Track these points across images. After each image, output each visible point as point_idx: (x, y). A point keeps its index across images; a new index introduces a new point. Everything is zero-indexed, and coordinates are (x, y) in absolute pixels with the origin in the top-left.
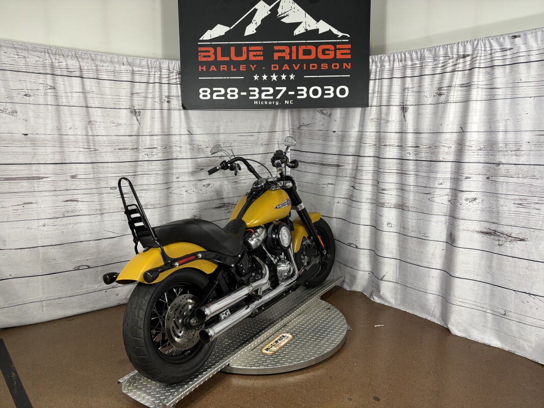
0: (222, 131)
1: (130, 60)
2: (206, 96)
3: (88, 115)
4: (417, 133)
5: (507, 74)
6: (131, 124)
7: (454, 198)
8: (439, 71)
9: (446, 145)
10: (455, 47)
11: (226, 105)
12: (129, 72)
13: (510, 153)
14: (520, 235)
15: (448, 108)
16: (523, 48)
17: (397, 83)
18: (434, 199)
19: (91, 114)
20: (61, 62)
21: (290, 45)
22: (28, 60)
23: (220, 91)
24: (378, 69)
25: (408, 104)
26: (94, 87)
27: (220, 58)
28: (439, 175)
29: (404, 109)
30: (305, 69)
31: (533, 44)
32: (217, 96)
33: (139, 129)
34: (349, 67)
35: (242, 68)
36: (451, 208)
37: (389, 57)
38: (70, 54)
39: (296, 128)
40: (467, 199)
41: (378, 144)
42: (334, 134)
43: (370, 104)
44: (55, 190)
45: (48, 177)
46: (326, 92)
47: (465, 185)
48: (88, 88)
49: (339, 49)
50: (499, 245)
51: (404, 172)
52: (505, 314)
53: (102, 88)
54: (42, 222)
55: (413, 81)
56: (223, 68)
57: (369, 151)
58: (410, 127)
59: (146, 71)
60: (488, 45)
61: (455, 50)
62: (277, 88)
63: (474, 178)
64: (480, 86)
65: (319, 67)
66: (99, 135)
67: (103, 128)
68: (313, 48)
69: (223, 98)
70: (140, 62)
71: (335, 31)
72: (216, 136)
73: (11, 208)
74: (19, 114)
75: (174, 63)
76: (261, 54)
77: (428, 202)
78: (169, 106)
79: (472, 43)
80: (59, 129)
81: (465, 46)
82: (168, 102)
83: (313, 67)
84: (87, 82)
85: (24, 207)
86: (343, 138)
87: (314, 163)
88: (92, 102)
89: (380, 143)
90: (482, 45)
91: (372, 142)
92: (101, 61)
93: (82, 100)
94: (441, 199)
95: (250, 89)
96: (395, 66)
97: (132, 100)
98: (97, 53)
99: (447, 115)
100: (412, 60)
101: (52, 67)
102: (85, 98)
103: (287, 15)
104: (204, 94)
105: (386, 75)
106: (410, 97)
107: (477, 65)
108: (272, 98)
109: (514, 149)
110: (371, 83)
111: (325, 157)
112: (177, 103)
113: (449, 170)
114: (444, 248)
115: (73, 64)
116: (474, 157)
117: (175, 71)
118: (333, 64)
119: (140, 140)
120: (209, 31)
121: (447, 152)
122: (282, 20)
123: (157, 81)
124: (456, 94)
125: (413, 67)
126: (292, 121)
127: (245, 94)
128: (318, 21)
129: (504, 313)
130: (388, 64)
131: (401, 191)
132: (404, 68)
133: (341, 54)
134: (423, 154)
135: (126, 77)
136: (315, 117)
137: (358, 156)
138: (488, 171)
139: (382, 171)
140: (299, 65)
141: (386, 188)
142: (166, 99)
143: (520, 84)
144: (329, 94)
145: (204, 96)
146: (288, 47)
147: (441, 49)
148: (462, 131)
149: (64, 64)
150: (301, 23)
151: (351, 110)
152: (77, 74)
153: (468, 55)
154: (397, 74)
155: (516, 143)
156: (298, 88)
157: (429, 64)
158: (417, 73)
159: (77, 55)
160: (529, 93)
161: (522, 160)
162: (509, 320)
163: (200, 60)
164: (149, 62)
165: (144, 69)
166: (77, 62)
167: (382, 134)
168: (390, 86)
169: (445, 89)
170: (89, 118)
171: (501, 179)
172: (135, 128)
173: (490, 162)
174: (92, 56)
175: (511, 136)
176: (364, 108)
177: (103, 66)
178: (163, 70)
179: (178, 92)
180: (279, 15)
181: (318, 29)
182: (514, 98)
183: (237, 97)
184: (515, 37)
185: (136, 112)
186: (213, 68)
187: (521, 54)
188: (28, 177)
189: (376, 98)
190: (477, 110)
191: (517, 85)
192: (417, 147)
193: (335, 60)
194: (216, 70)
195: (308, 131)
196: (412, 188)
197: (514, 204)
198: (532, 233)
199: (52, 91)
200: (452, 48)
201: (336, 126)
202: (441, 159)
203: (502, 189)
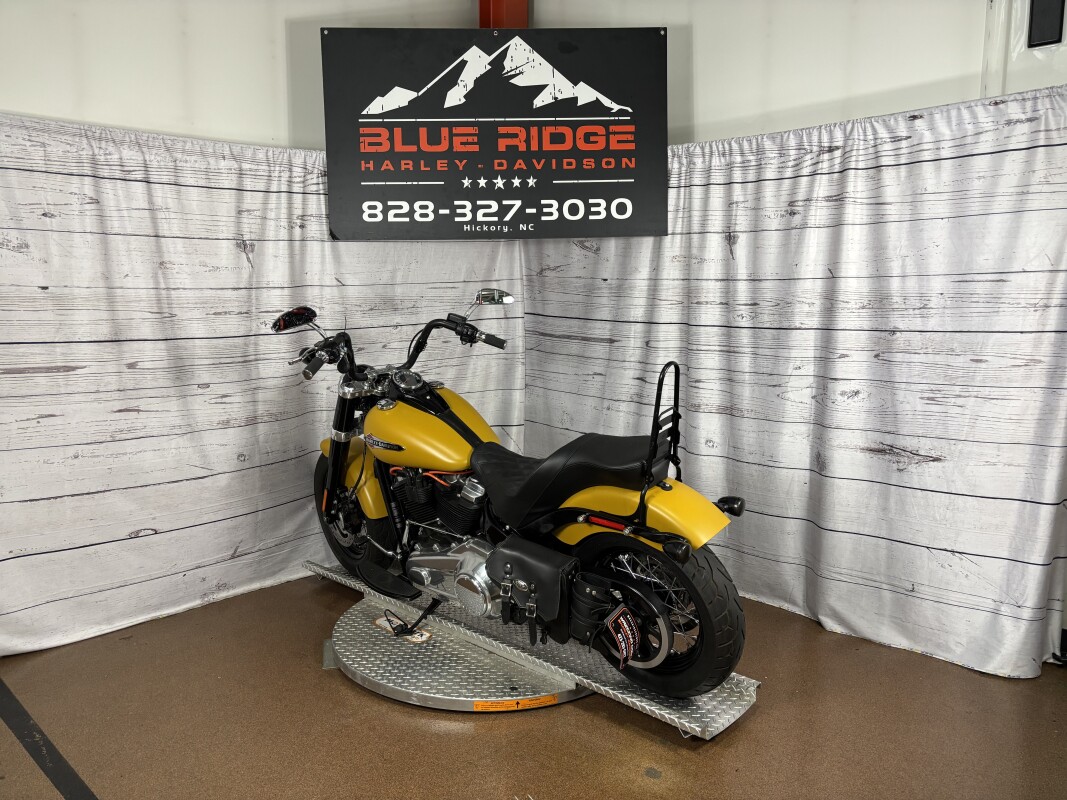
0: (399, 280)
1: (236, 150)
2: (375, 216)
3: (159, 250)
4: (754, 280)
5: (903, 179)
6: (238, 268)
7: (821, 391)
8: (789, 173)
9: (804, 300)
10: (815, 133)
11: (411, 232)
12: (233, 171)
13: (911, 312)
14: (933, 452)
15: (807, 237)
16: (928, 136)
17: (717, 195)
18: (788, 395)
19: (164, 249)
20: (110, 154)
21: (527, 126)
22: (49, 149)
23: (400, 207)
24: (684, 169)
25: (738, 228)
26: (169, 200)
27: (399, 147)
28: (794, 353)
29: (730, 238)
30: (554, 167)
31: (945, 130)
32: (396, 216)
33: (251, 277)
34: (632, 165)
35: (441, 165)
36: (817, 409)
37: (703, 148)
38: (127, 139)
39: (535, 274)
40: (843, 394)
41: (686, 302)
42: (604, 284)
43: (670, 231)
44: (98, 392)
45: (85, 367)
46: (593, 209)
47: (841, 369)
48: (159, 201)
49: (615, 133)
50: (899, 470)
51: (732, 349)
52: (913, 590)
53: (185, 202)
54: (71, 451)
55: (745, 190)
56: (407, 165)
57: (669, 313)
58: (742, 270)
59: (264, 171)
60: (869, 132)
61: (815, 139)
62: (505, 202)
63: (856, 356)
64: (859, 200)
65: (580, 164)
66: (178, 289)
67: (185, 276)
68: (567, 131)
69: (407, 220)
70: (254, 153)
71: (606, 102)
72: (389, 288)
73: (16, 425)
74: (31, 249)
75: (314, 156)
76: (476, 140)
77: (776, 400)
78: (303, 234)
79: (842, 127)
80: (107, 277)
81: (831, 132)
82: (302, 227)
83: (570, 164)
84: (157, 190)
85: (38, 422)
86: (621, 290)
87: (569, 337)
88: (166, 226)
89: (690, 299)
90: (861, 131)
91: (675, 298)
92: (184, 151)
93: (148, 222)
94: (799, 395)
95: (456, 203)
96: (713, 164)
97: (238, 223)
98: (175, 137)
99: (805, 249)
100: (742, 154)
101: (94, 162)
102: (154, 220)
103: (521, 73)
104: (371, 211)
105: (698, 179)
106: (743, 218)
107: (853, 165)
108: (496, 219)
109: (918, 305)
110: (672, 193)
111: (589, 325)
112: (318, 228)
113: (812, 344)
114: (807, 480)
115: (131, 156)
116: (852, 319)
117: (316, 171)
118: (605, 160)
119: (253, 296)
120: (379, 98)
121: (807, 311)
122: (512, 81)
123: (284, 188)
124: (819, 214)
125: (745, 166)
126: (528, 261)
127: (447, 212)
128: (575, 84)
129: (910, 588)
130: (701, 160)
131: (728, 382)
132: (730, 167)
133: (618, 142)
134: (766, 316)
135: (229, 181)
136: (571, 256)
137: (650, 323)
138: (877, 343)
139: (695, 347)
140: (543, 161)
141: (703, 377)
142: (299, 222)
143: (925, 197)
144: (599, 213)
145: (370, 216)
146: (523, 130)
147: (792, 136)
148: (832, 276)
149: (116, 157)
150: (546, 86)
151: (635, 240)
152: (140, 176)
153: (837, 148)
154: (718, 177)
155: (921, 296)
156: (543, 202)
157: (772, 161)
158: (751, 176)
159: (140, 140)
160: (940, 211)
161: (932, 324)
162: (919, 601)
163: (362, 150)
164: (270, 153)
165: (260, 167)
166: (139, 154)
167: (694, 283)
168: (706, 199)
169: (800, 203)
170: (160, 257)
171: (899, 357)
172: (245, 274)
173: (880, 328)
174: (167, 143)
175: (912, 284)
176: (658, 238)
177: (186, 161)
178: (295, 169)
179: (320, 209)
180: (505, 71)
181: (576, 98)
182: (915, 219)
183: (431, 217)
184: (914, 117)
185: (245, 246)
186: (387, 165)
187: (925, 147)
188: (48, 368)
189: (680, 220)
190: (855, 239)
191: (919, 198)
192: (755, 304)
193: (607, 152)
194: (392, 169)
195: (557, 280)
196: (747, 377)
197: (922, 398)
198: (953, 448)
199: (93, 206)
200: (810, 135)
201: (609, 269)
202: (798, 325)
203: (901, 374)
